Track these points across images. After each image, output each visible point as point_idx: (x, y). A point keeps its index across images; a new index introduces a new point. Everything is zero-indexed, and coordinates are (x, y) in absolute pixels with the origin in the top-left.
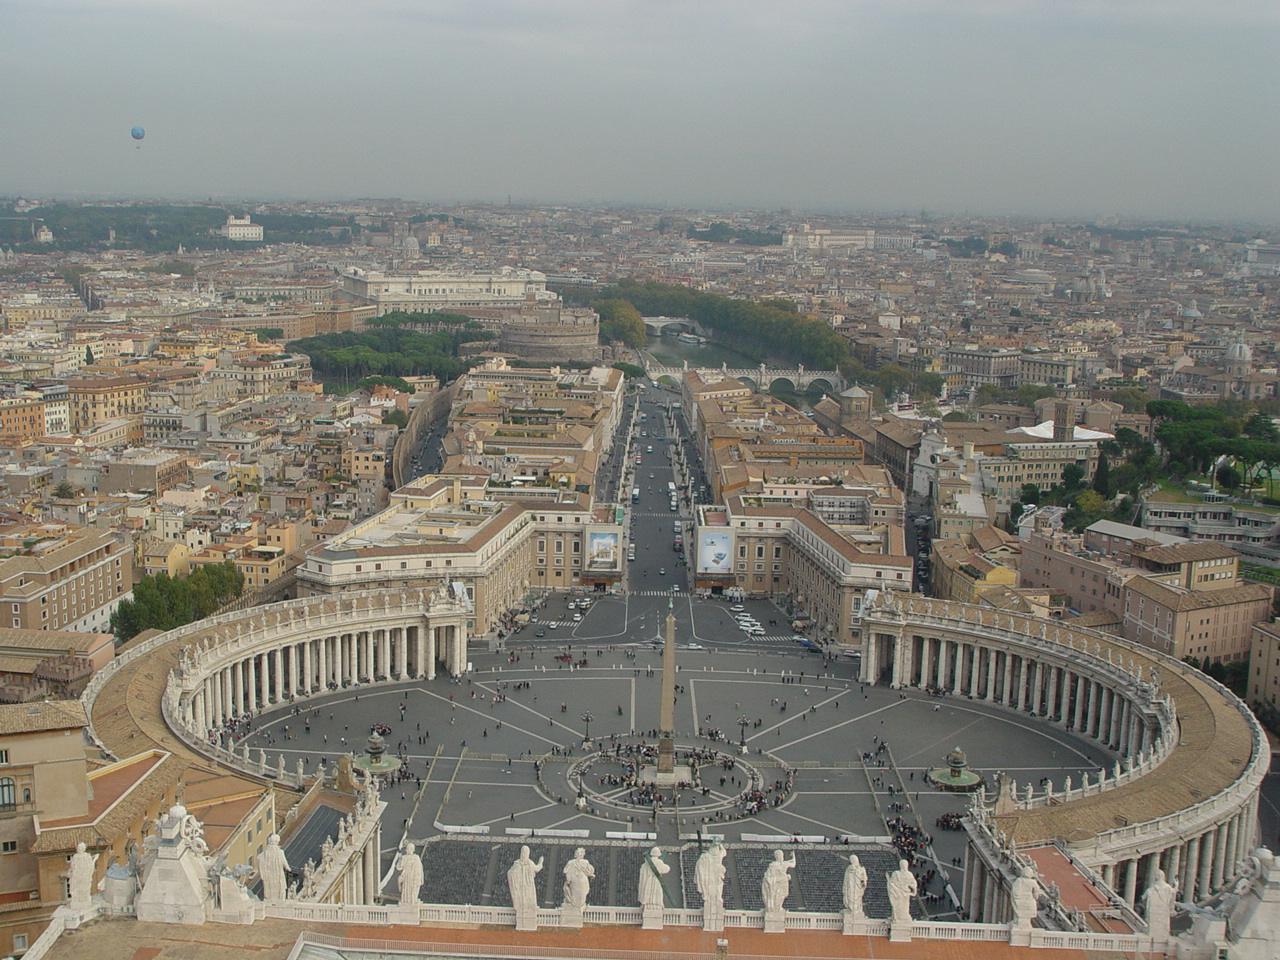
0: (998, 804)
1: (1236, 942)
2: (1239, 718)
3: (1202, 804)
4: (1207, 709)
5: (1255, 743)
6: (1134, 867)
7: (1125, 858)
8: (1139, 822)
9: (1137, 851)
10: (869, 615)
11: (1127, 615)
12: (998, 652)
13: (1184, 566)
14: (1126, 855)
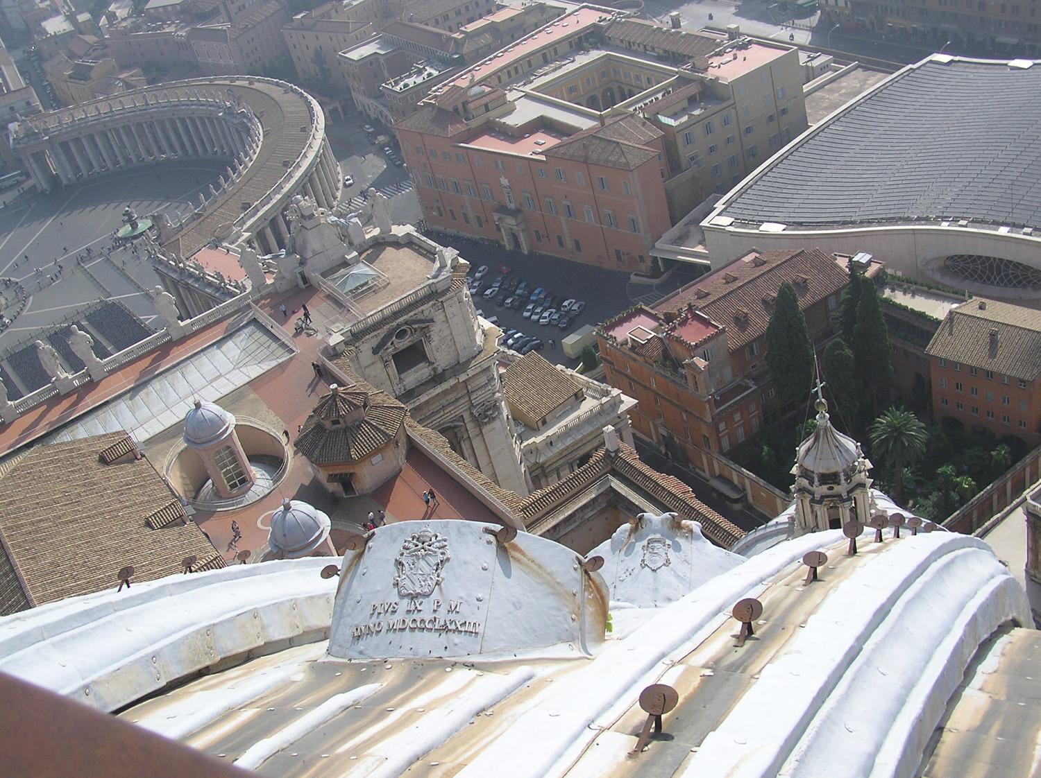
0: (162, 236)
1: (307, 263)
2: (296, 97)
3: (292, 168)
4: (273, 101)
5: (311, 110)
6: (269, 231)
7: (259, 228)
8: (257, 201)
9: (265, 219)
10: (19, 143)
11: (199, 59)
12: (124, 127)
13: (221, 7)
14: (259, 226)
